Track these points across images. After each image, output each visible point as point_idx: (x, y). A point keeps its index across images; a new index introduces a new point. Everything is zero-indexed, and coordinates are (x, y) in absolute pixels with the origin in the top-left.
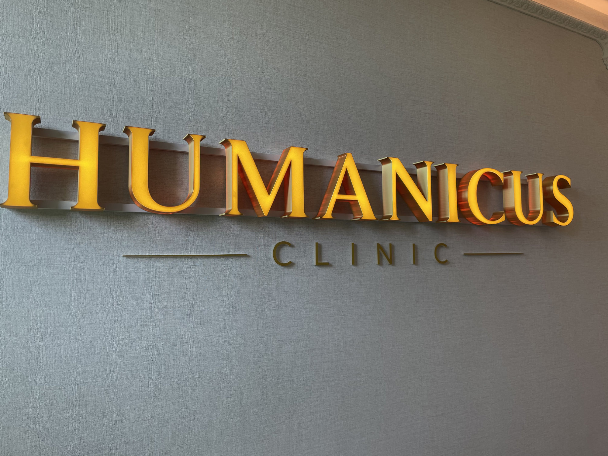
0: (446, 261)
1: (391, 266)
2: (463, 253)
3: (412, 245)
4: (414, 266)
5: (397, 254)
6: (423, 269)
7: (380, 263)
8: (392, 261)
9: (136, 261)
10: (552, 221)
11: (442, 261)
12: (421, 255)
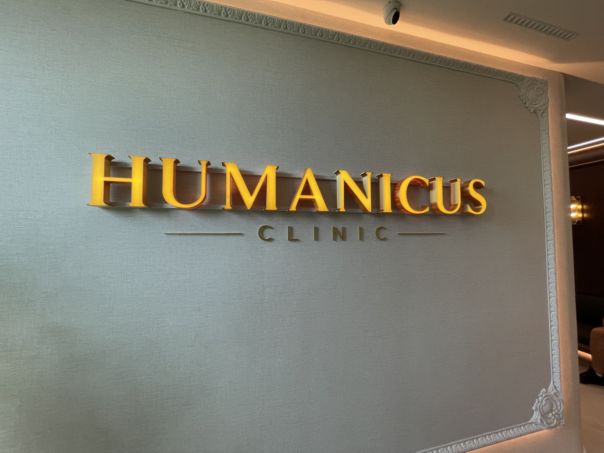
0: (385, 238)
1: (343, 241)
2: (398, 233)
3: (359, 228)
4: (361, 242)
5: (347, 233)
6: (367, 243)
7: (335, 239)
8: (344, 238)
9: (172, 237)
10: (468, 211)
11: (382, 238)
12: (366, 234)
